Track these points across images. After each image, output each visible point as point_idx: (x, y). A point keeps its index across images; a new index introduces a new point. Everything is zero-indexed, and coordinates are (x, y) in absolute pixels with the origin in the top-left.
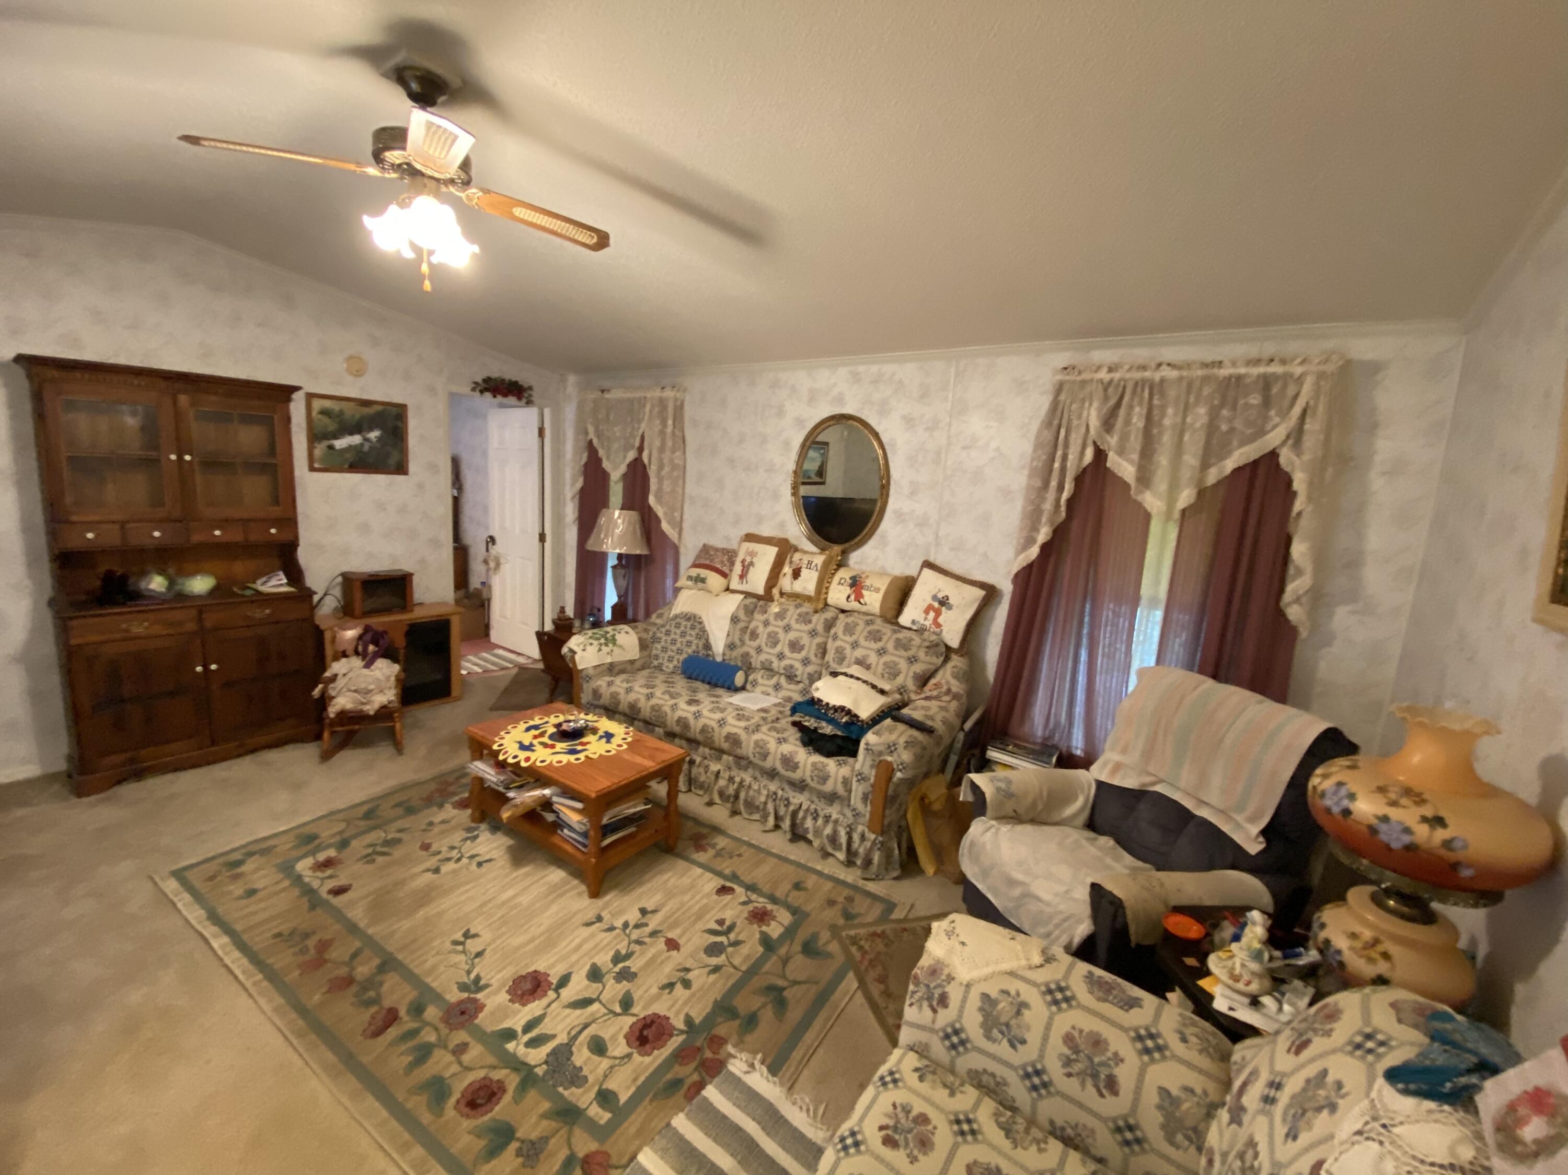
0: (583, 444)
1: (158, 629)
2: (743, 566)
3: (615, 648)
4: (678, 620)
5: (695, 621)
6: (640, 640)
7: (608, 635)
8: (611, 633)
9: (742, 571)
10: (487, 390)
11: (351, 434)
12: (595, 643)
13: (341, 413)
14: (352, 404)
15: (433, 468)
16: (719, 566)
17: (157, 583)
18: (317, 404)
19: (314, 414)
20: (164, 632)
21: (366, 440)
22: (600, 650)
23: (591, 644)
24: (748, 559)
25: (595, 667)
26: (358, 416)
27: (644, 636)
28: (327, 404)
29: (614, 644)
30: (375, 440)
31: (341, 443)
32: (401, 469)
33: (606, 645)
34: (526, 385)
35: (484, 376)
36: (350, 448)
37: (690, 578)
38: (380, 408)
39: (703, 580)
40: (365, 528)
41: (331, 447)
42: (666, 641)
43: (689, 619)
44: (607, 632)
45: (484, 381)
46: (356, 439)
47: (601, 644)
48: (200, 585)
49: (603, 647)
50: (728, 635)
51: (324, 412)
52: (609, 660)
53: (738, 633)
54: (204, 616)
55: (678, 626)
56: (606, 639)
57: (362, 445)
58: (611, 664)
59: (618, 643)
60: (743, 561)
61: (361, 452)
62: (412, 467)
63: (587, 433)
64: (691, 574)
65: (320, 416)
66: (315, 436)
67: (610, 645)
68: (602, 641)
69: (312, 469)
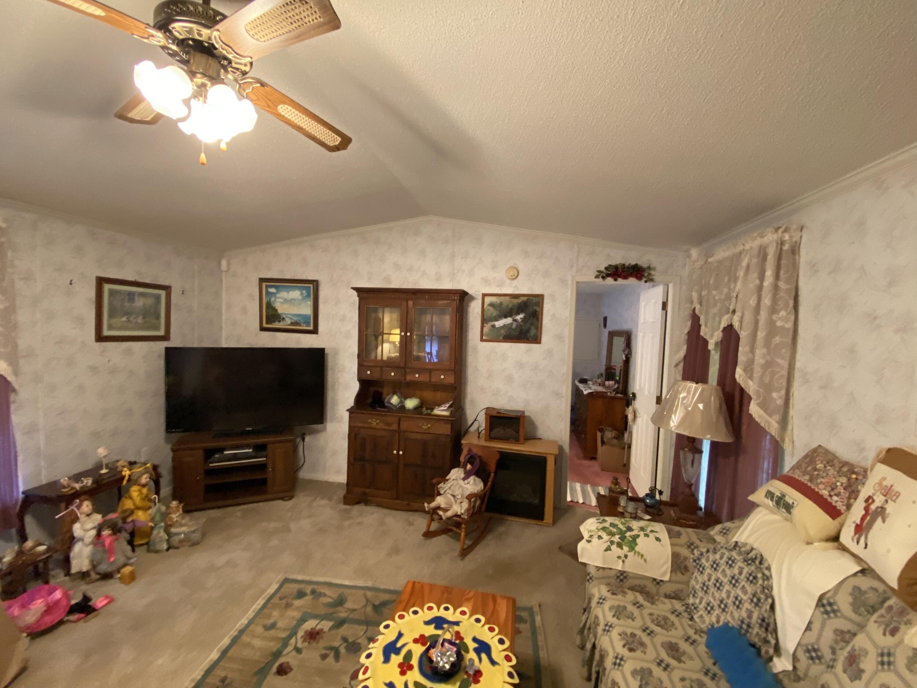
0: (688, 312)
1: (382, 426)
2: (867, 509)
3: (630, 555)
4: (734, 554)
5: (759, 569)
6: (675, 556)
7: (628, 534)
8: (635, 532)
9: (863, 519)
10: (608, 275)
11: (506, 317)
12: (605, 537)
13: (501, 304)
14: (508, 298)
15: (560, 338)
16: (825, 493)
17: (395, 400)
18: (488, 300)
19: (485, 306)
20: (384, 427)
21: (515, 320)
22: (608, 549)
23: (600, 537)
24: (879, 500)
25: (598, 568)
26: (510, 306)
27: (684, 552)
28: (494, 299)
29: (632, 549)
30: (520, 320)
31: (499, 323)
32: (537, 340)
33: (620, 546)
34: (645, 266)
35: (606, 265)
36: (505, 326)
37: (770, 495)
38: (525, 299)
39: (788, 508)
40: (509, 379)
41: (493, 326)
42: (710, 576)
43: (750, 561)
44: (630, 529)
45: (606, 268)
46: (509, 320)
47: (612, 542)
48: (411, 403)
49: (614, 547)
50: (808, 628)
51: (491, 305)
52: (619, 566)
53: (828, 636)
54: (402, 422)
55: (731, 563)
56: (623, 538)
57: (512, 324)
58: (622, 573)
59: (637, 548)
60: (869, 500)
61: (512, 328)
62: (544, 338)
63: (692, 303)
64: (772, 489)
65: (489, 307)
66: (484, 321)
67: (626, 549)
68: (616, 538)
69: (482, 340)
